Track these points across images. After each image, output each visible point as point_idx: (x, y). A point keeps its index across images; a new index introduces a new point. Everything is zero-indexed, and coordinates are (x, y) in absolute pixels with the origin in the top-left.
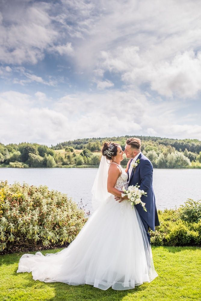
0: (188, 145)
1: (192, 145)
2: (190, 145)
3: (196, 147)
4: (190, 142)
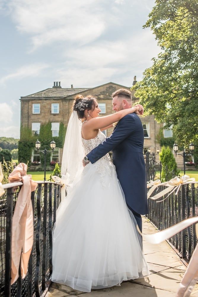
0: (4, 143)
1: (7, 144)
2: (5, 144)
3: (10, 146)
4: (6, 141)
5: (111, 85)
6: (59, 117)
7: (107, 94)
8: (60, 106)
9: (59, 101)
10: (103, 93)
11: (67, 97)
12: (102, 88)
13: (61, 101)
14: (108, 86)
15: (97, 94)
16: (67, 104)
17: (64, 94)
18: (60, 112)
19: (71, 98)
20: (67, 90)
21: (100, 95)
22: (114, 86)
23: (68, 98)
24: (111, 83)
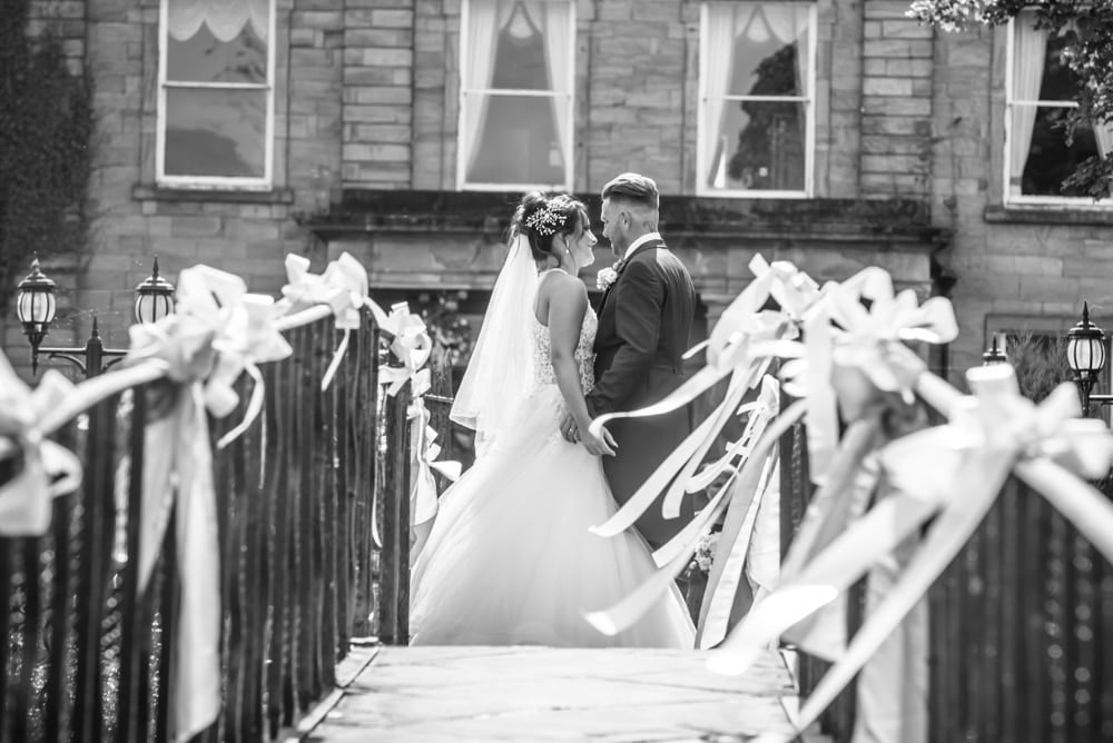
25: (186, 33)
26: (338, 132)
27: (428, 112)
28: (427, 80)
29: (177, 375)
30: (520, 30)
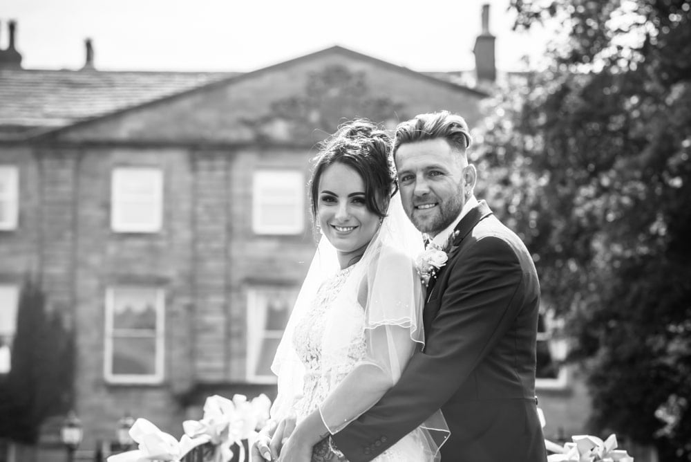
5: (337, 60)
6: (14, 253)
7: (314, 117)
8: (22, 183)
9: (13, 153)
10: (287, 108)
11: (65, 129)
12: (281, 76)
13: (26, 153)
14: (317, 66)
15: (250, 116)
16: (66, 173)
17: (49, 109)
18: (22, 218)
19: (89, 134)
20: (64, 80)
21: (267, 120)
22: (355, 67)
23: (75, 136)
24: (337, 50)
25: (121, 307)
26: (192, 355)
27: (235, 345)
28: (235, 329)
29: (214, 442)
30: (278, 305)
